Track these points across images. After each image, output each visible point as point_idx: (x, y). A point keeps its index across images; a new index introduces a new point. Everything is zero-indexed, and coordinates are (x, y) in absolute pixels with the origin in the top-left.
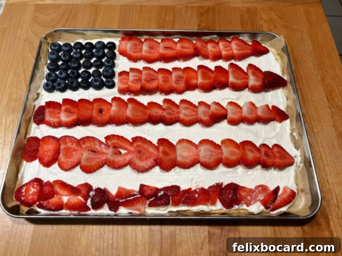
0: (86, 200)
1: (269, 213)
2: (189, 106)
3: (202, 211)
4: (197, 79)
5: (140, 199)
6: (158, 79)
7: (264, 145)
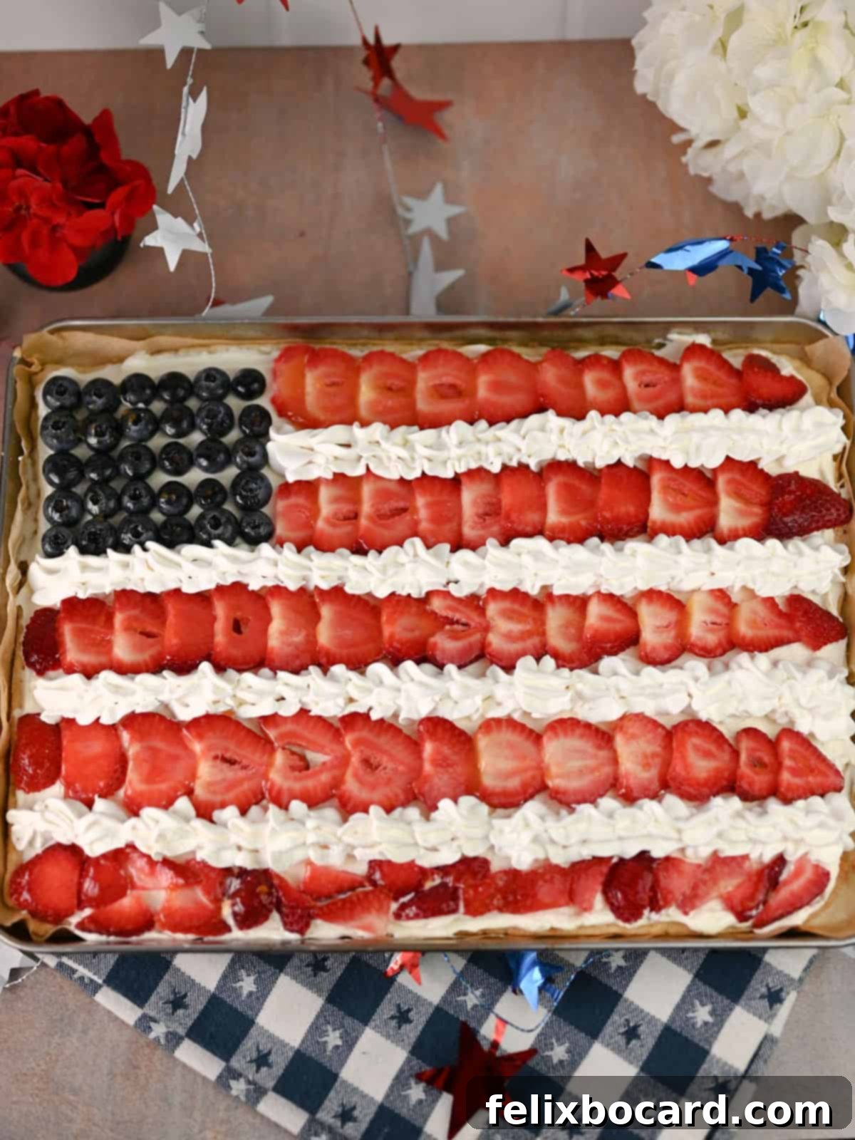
0: (218, 902)
1: (751, 932)
2: (516, 607)
3: (553, 929)
4: (543, 508)
5: (371, 897)
6: (416, 510)
7: (751, 732)
